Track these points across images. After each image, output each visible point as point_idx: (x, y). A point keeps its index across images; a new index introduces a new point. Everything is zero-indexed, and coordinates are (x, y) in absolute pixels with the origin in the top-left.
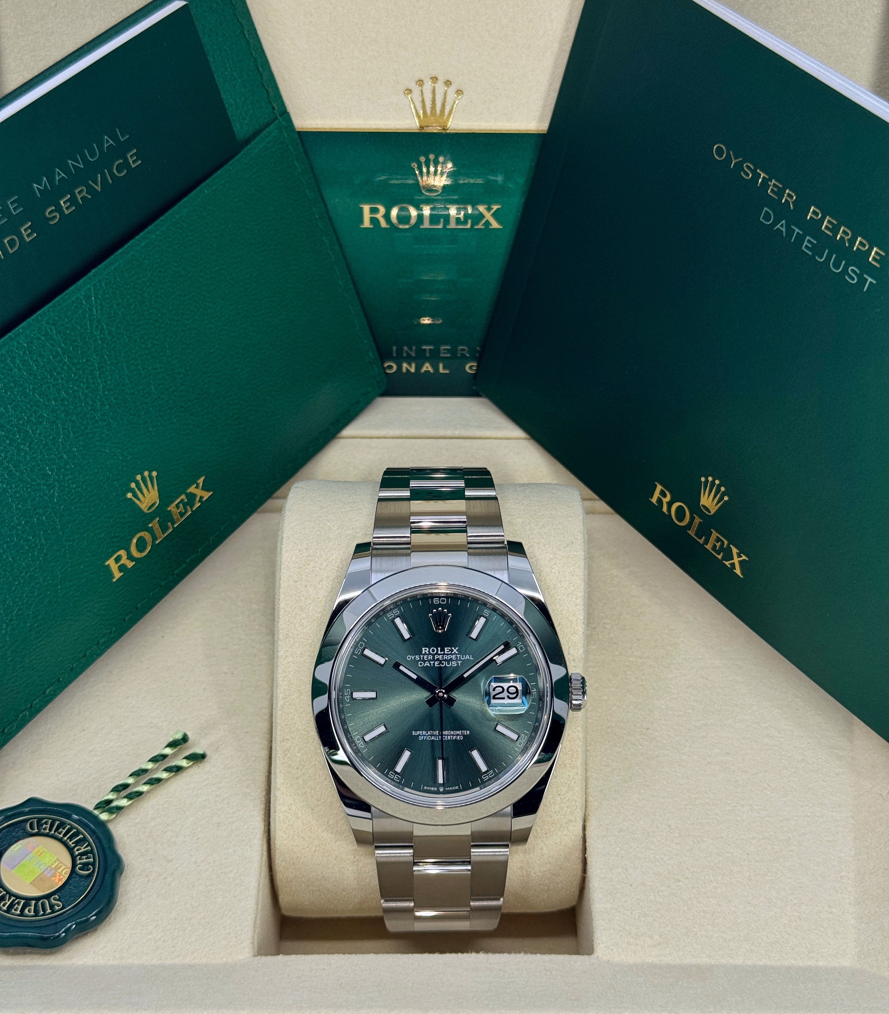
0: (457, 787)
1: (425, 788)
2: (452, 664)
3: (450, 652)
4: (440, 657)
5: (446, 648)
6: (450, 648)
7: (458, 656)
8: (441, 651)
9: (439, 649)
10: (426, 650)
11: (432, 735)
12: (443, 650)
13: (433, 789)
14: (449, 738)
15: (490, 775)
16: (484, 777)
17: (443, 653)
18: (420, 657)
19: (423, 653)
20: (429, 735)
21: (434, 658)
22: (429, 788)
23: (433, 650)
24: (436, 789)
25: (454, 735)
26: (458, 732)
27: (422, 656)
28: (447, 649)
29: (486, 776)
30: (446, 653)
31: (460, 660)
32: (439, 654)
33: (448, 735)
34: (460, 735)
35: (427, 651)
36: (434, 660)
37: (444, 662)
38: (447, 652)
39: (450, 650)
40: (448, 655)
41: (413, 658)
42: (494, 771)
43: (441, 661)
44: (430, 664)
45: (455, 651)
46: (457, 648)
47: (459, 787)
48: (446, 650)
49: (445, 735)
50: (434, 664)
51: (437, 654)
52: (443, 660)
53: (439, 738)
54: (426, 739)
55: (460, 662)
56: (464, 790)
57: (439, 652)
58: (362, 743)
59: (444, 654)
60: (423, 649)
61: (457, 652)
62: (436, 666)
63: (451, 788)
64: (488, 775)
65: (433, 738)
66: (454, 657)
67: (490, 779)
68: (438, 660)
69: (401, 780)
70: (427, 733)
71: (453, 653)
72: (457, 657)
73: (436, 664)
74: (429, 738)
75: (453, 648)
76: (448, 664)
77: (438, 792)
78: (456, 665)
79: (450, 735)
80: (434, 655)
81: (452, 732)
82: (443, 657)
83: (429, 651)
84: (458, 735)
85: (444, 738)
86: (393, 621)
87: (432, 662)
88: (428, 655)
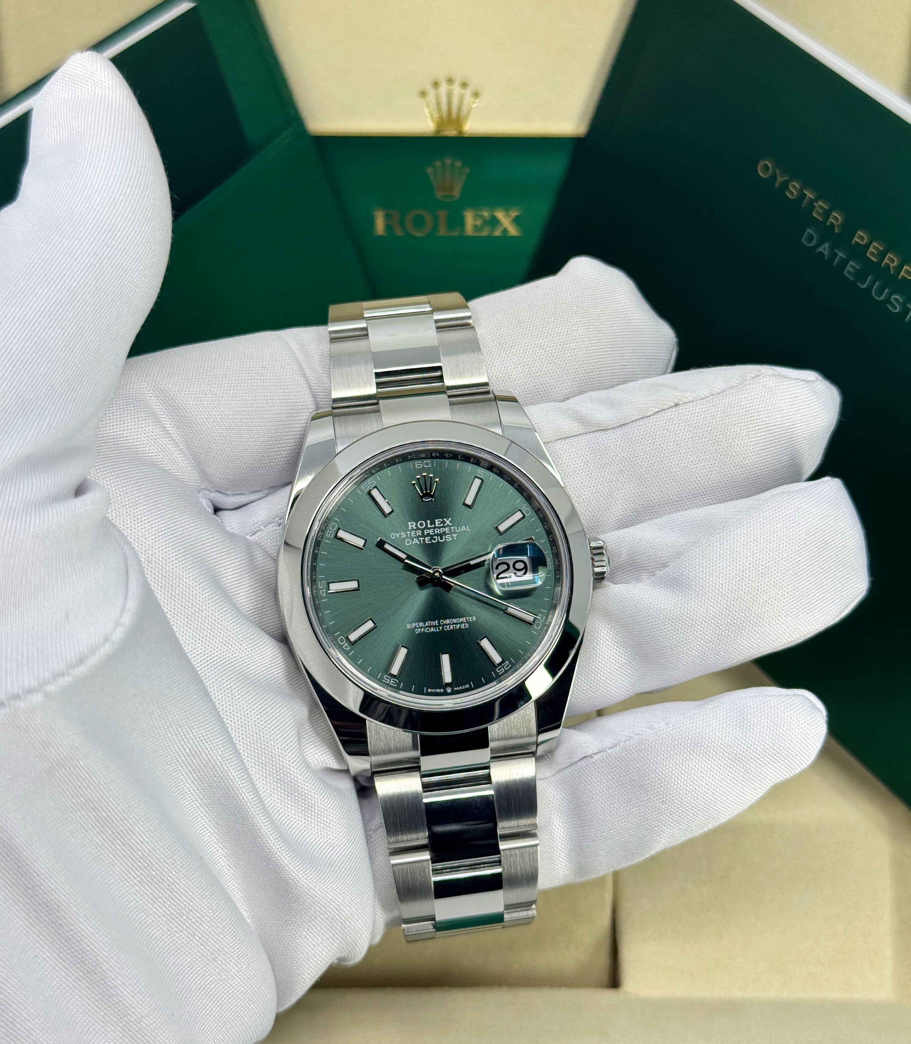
0: (467, 686)
1: (430, 690)
2: (446, 538)
3: (442, 525)
4: (431, 531)
5: (436, 521)
6: (441, 520)
7: (452, 528)
8: (431, 525)
9: (428, 522)
10: (412, 524)
11: (430, 627)
12: (433, 523)
13: (438, 690)
14: (452, 628)
15: (506, 667)
16: (499, 670)
17: (433, 526)
19: (410, 528)
20: (427, 627)
21: (423, 533)
22: (433, 691)
23: (422, 524)
24: (442, 690)
25: (457, 624)
26: (461, 620)
27: (408, 533)
28: (438, 521)
29: (501, 668)
30: (437, 525)
31: (455, 533)
32: (429, 529)
33: (449, 624)
34: (465, 623)
35: (414, 526)
36: (423, 536)
37: (436, 537)
38: (439, 524)
39: (442, 523)
40: (440, 528)
41: (398, 535)
42: (510, 662)
43: (432, 536)
44: (420, 541)
45: (448, 522)
46: (450, 519)
47: (470, 685)
48: (437, 523)
49: (447, 625)
50: (424, 540)
51: (426, 528)
52: (435, 535)
53: (439, 629)
54: (424, 631)
55: (455, 535)
56: (476, 687)
57: (429, 526)
58: (346, 644)
59: (435, 527)
60: (409, 523)
61: (450, 524)
62: (427, 542)
63: (460, 688)
64: (503, 667)
65: (432, 629)
66: (447, 530)
67: (506, 671)
68: (428, 535)
69: (399, 684)
70: (425, 624)
71: (446, 525)
72: (450, 530)
73: (426, 540)
74: (428, 630)
75: (445, 520)
76: (441, 538)
77: (445, 694)
78: (451, 539)
79: (453, 624)
80: (423, 530)
81: (455, 621)
82: (434, 531)
83: (416, 526)
84: (462, 623)
85: (446, 628)
86: (369, 493)
87: (422, 539)
88: (416, 530)
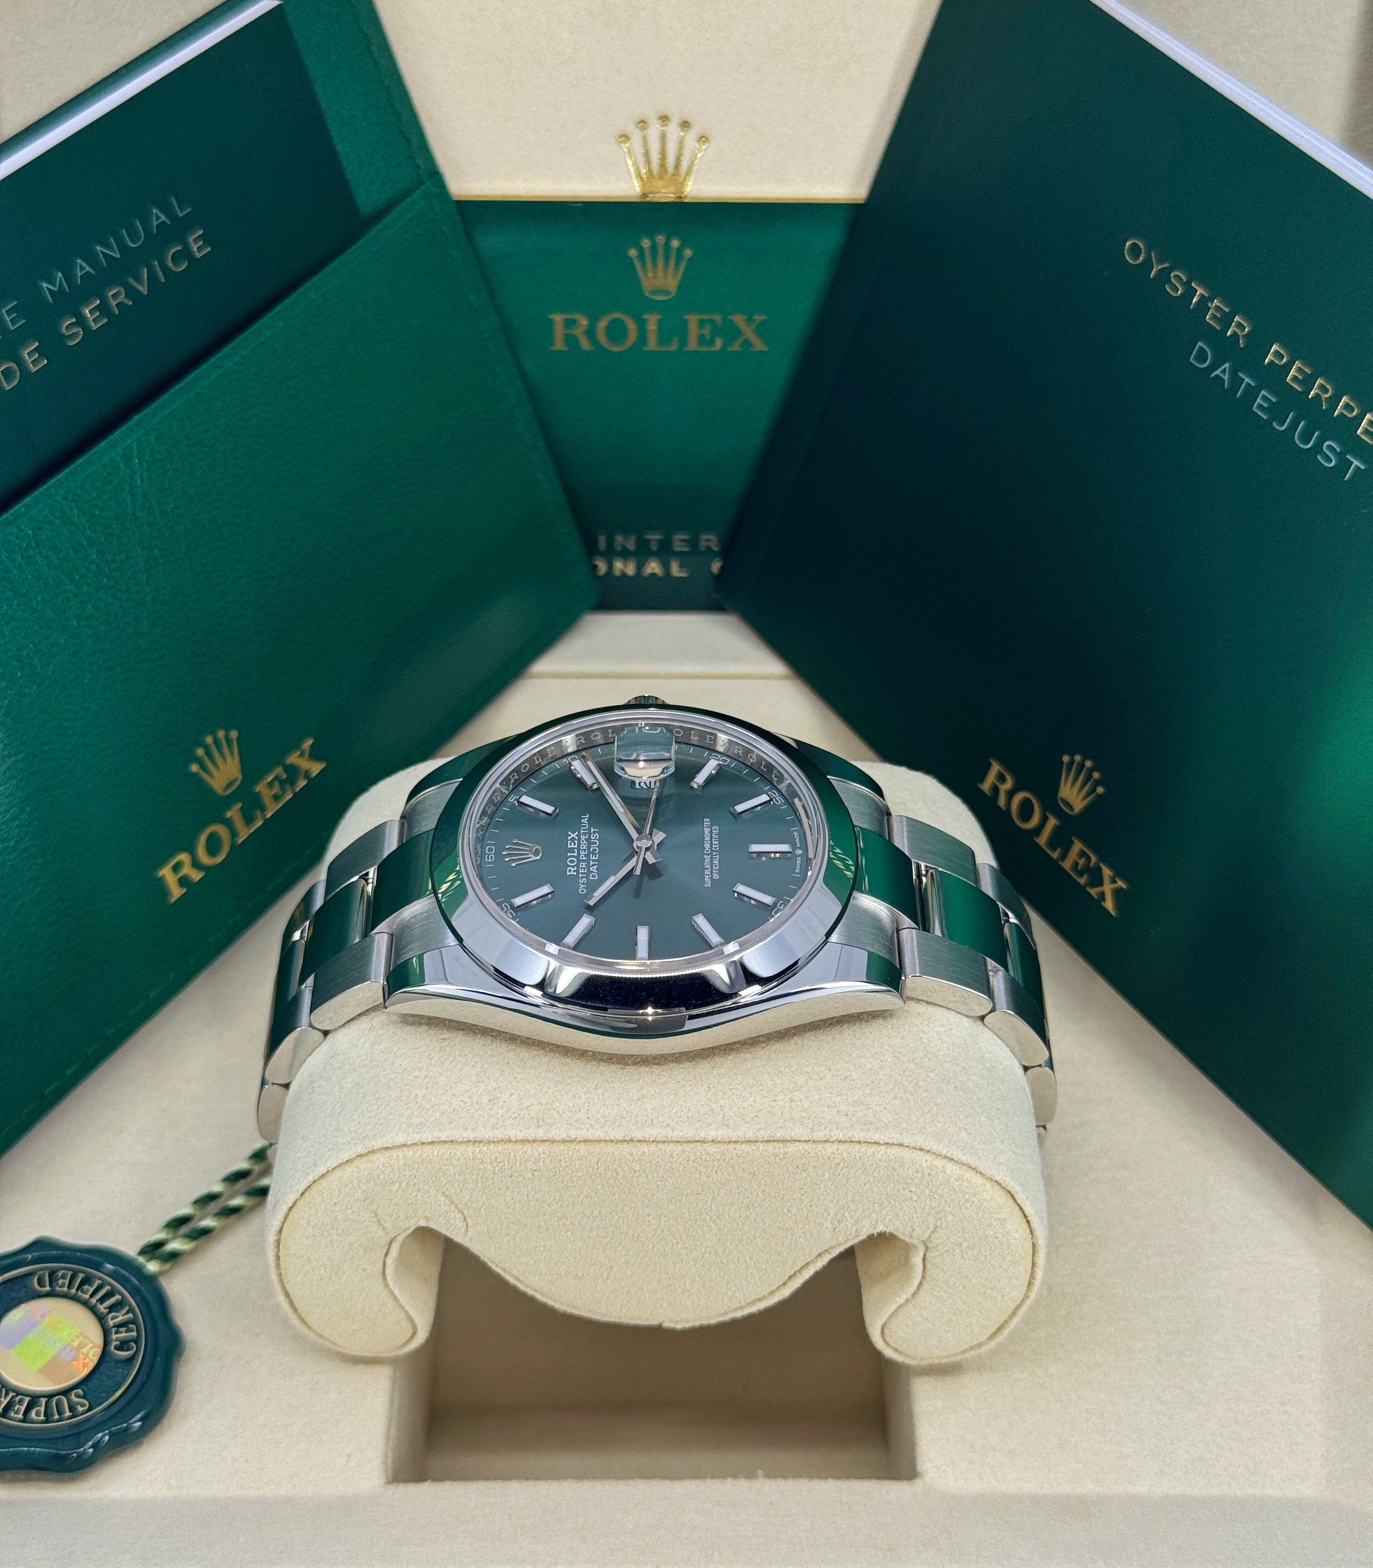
1: (799, 873)
2: (595, 839)
4: (583, 852)
6: (569, 841)
7: (582, 831)
8: (574, 852)
9: (569, 855)
10: (570, 871)
11: (712, 863)
12: (571, 850)
14: (715, 843)
17: (576, 850)
18: (582, 877)
19: (575, 873)
20: (711, 867)
21: (584, 861)
23: (572, 861)
25: (712, 837)
26: (707, 831)
27: (580, 875)
28: (571, 844)
29: (778, 799)
30: (576, 846)
31: (589, 828)
32: (579, 854)
33: (711, 844)
34: (712, 829)
35: (573, 869)
36: (587, 860)
37: (592, 849)
38: (575, 844)
39: (573, 841)
40: (579, 844)
41: (583, 886)
43: (589, 853)
44: (593, 865)
45: (573, 835)
46: (569, 833)
48: (573, 846)
49: (712, 847)
50: (594, 861)
51: (577, 858)
52: (589, 850)
53: (716, 855)
54: (717, 870)
55: (592, 830)
57: (576, 854)
59: (578, 849)
60: (568, 873)
61: (577, 833)
62: (597, 858)
65: (716, 861)
66: (583, 838)
68: (587, 856)
70: (708, 868)
71: (576, 838)
72: (584, 833)
73: (594, 858)
74: (716, 865)
75: (569, 838)
76: (595, 844)
78: (596, 834)
79: (712, 841)
80: (580, 861)
81: (707, 838)
82: (583, 849)
83: (573, 867)
84: (711, 832)
85: (716, 848)
87: (591, 863)
88: (578, 868)
